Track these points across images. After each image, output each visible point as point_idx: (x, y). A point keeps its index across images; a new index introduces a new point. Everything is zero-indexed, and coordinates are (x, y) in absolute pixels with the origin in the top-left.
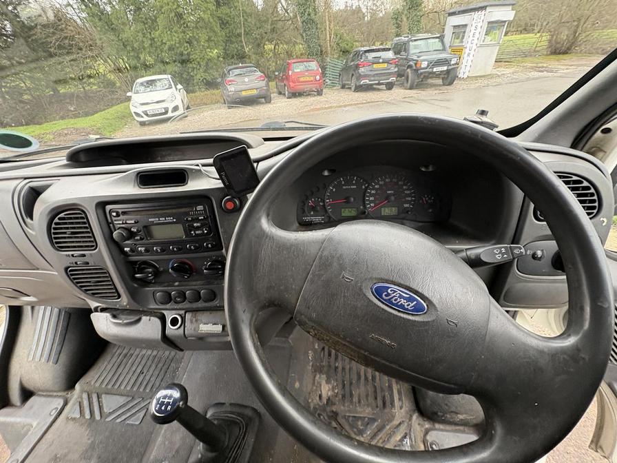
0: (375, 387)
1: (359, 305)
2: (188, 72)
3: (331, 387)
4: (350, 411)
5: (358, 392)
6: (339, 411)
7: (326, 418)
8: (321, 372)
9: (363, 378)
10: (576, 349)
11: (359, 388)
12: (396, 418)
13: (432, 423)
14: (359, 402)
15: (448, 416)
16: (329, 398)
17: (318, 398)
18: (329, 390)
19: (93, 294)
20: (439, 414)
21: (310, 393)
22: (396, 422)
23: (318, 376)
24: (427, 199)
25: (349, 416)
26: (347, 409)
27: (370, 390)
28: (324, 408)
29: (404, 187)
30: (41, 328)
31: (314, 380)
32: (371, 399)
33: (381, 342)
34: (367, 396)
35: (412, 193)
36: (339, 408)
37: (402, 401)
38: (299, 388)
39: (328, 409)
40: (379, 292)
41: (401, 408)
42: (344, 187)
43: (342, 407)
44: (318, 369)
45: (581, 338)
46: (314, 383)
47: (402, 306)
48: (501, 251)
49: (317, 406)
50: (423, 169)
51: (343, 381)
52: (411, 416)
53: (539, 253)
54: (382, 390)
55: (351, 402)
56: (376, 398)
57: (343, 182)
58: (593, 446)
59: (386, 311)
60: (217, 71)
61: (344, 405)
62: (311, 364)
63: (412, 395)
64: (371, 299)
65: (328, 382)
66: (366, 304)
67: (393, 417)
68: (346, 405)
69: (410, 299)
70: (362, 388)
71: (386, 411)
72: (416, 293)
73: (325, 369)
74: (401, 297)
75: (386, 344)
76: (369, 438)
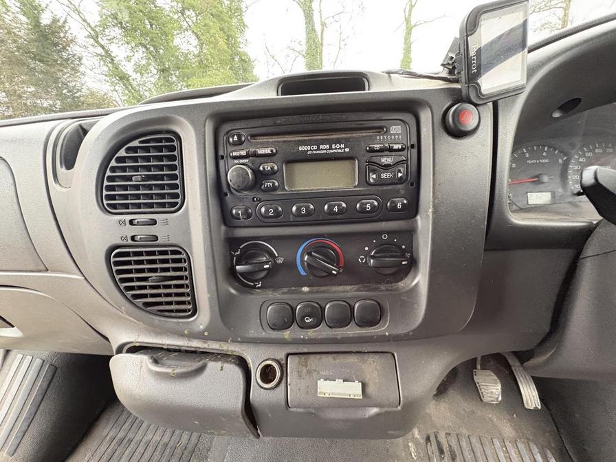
19: (147, 304)
30: (9, 388)
42: (530, 162)
57: (527, 155)
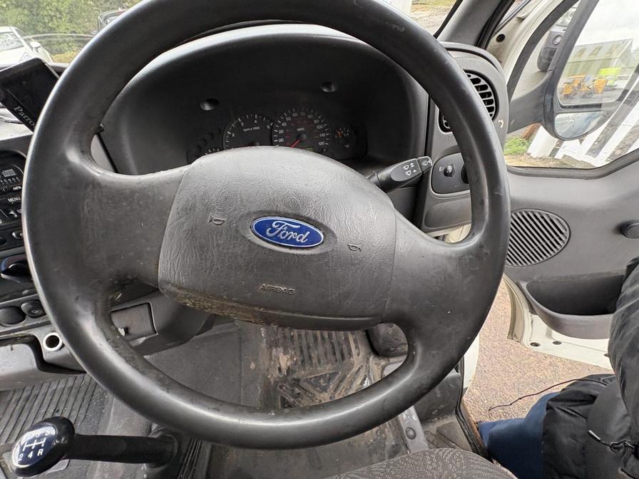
0: (332, 344)
1: (239, 252)
2: (44, 23)
3: (289, 357)
4: (311, 374)
5: (316, 352)
6: (300, 376)
7: (288, 387)
8: (277, 346)
9: (319, 339)
10: (480, 246)
11: (317, 349)
12: (355, 366)
13: (386, 359)
14: (319, 361)
15: (399, 349)
16: (289, 368)
17: (277, 371)
18: (288, 360)
20: (391, 349)
21: (268, 370)
22: (355, 369)
23: (274, 350)
24: (342, 132)
25: (311, 379)
26: (307, 372)
27: (328, 347)
28: (285, 380)
29: (315, 122)
31: (271, 355)
32: (330, 356)
33: (276, 291)
34: (326, 354)
35: (324, 128)
36: (301, 374)
37: (358, 348)
38: (255, 368)
39: (290, 378)
40: (261, 229)
41: (358, 355)
42: (245, 130)
43: (303, 372)
44: (273, 344)
45: (484, 233)
46: (271, 359)
47: (293, 241)
48: (410, 166)
49: (278, 380)
50: (325, 90)
51: (301, 348)
52: (368, 359)
53: (450, 168)
54: (339, 344)
55: (311, 364)
56: (335, 354)
57: (243, 124)
58: (510, 337)
59: (273, 251)
60: (89, 21)
61: (304, 370)
62: (265, 340)
63: (366, 340)
64: (253, 240)
65: (285, 353)
66: (247, 248)
67: (353, 365)
68: (307, 368)
69: (301, 230)
70: (321, 348)
71: (345, 362)
72: (308, 220)
73: (281, 341)
74: (290, 229)
75: (282, 292)
76: (332, 391)
